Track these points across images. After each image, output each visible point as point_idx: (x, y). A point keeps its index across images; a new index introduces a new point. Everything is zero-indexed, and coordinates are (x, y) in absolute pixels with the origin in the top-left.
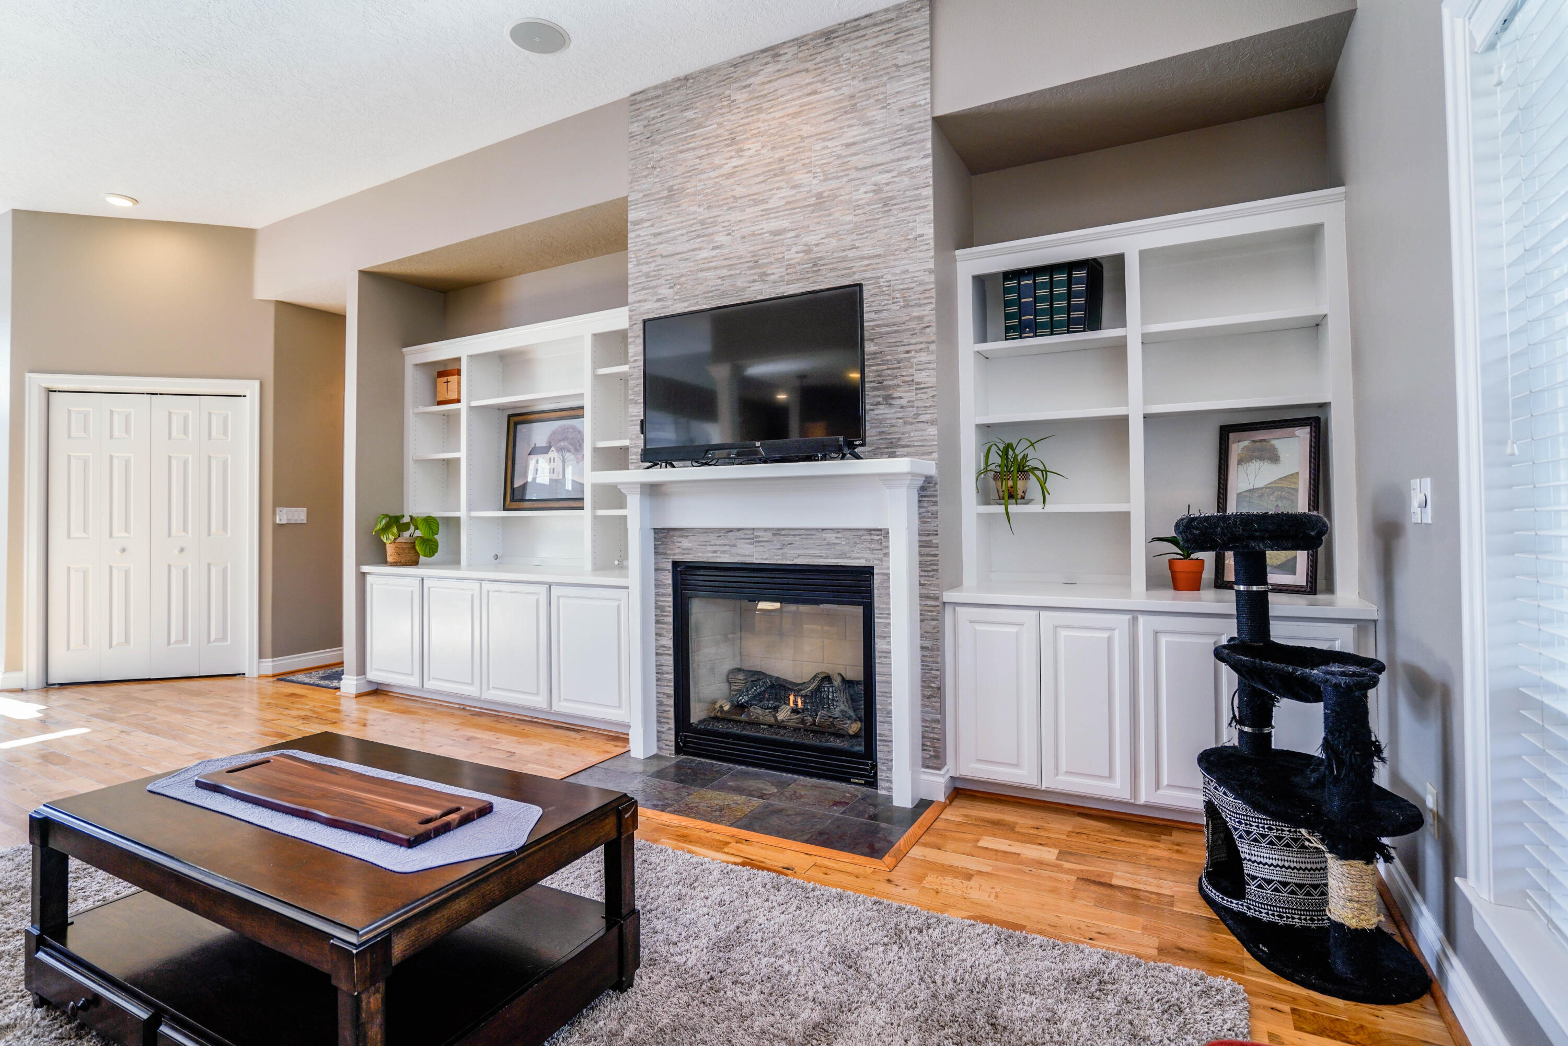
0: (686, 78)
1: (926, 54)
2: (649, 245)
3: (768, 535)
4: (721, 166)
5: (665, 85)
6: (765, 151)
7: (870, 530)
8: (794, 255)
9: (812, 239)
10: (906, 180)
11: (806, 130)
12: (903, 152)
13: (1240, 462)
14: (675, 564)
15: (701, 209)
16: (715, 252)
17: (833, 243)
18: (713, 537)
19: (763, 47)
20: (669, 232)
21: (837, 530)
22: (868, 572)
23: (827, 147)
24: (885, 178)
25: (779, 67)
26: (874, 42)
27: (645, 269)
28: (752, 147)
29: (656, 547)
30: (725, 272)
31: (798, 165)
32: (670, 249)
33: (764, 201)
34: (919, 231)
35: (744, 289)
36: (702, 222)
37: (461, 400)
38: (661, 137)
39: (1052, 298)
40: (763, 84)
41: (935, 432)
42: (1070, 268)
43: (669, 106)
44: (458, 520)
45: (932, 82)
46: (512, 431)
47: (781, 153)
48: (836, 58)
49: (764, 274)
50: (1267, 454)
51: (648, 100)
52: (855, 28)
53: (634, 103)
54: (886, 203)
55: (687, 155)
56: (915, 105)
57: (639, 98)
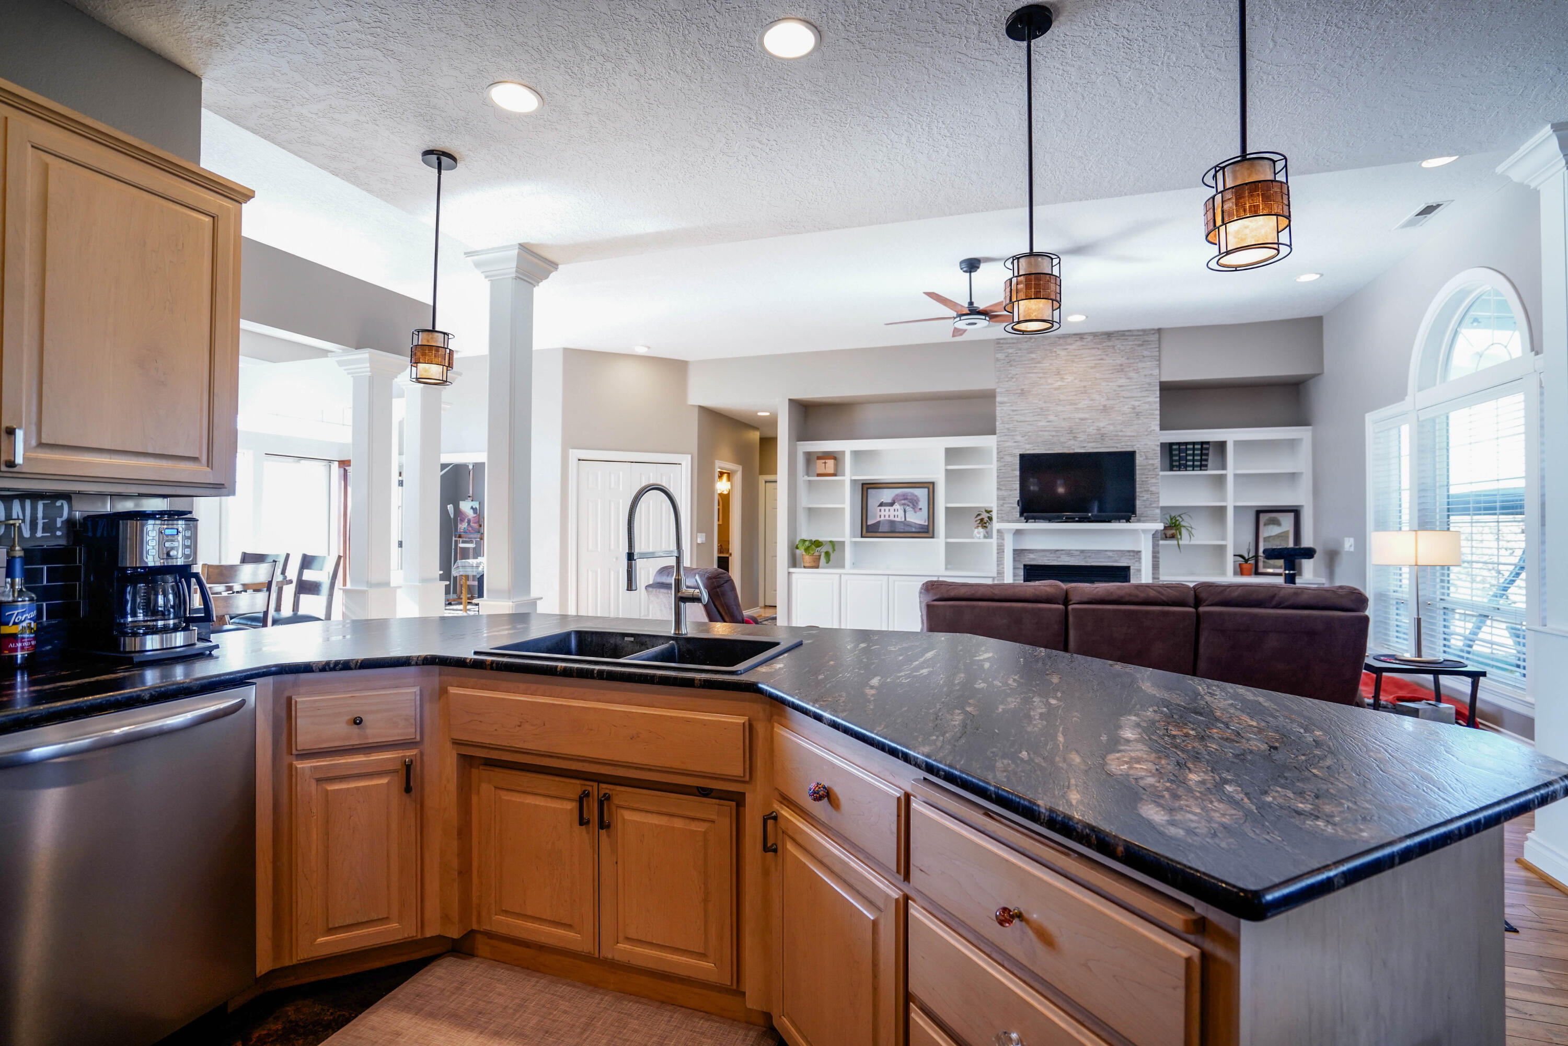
0: (1031, 338)
1: (1157, 354)
2: (1009, 415)
3: (1078, 553)
4: (1052, 384)
5: (1017, 339)
6: (1076, 381)
7: (1129, 551)
8: (1091, 430)
9: (1101, 425)
10: (1147, 406)
11: (1098, 375)
12: (1145, 394)
13: (1265, 525)
14: (1025, 566)
15: (1040, 402)
16: (1048, 424)
17: (1112, 428)
18: (1048, 554)
19: (1075, 334)
20: (1021, 410)
21: (1113, 551)
22: (1128, 568)
23: (1108, 385)
24: (1137, 403)
25: (1083, 345)
26: (1133, 343)
27: (1007, 426)
28: (1069, 378)
29: (1014, 558)
30: (1054, 433)
31: (1094, 390)
32: (1022, 418)
33: (1075, 404)
34: (1153, 428)
35: (1065, 443)
36: (1041, 409)
37: (843, 475)
38: (1015, 363)
39: (1194, 455)
40: (1075, 350)
41: (1158, 511)
42: (1202, 443)
43: (1020, 349)
44: (843, 543)
45: (1159, 366)
46: (865, 493)
47: (1085, 384)
48: (1114, 347)
49: (1075, 437)
50: (1277, 523)
51: (1007, 343)
52: (1122, 335)
53: (998, 343)
54: (1138, 414)
55: (1032, 375)
56: (1152, 375)
57: (1002, 342)
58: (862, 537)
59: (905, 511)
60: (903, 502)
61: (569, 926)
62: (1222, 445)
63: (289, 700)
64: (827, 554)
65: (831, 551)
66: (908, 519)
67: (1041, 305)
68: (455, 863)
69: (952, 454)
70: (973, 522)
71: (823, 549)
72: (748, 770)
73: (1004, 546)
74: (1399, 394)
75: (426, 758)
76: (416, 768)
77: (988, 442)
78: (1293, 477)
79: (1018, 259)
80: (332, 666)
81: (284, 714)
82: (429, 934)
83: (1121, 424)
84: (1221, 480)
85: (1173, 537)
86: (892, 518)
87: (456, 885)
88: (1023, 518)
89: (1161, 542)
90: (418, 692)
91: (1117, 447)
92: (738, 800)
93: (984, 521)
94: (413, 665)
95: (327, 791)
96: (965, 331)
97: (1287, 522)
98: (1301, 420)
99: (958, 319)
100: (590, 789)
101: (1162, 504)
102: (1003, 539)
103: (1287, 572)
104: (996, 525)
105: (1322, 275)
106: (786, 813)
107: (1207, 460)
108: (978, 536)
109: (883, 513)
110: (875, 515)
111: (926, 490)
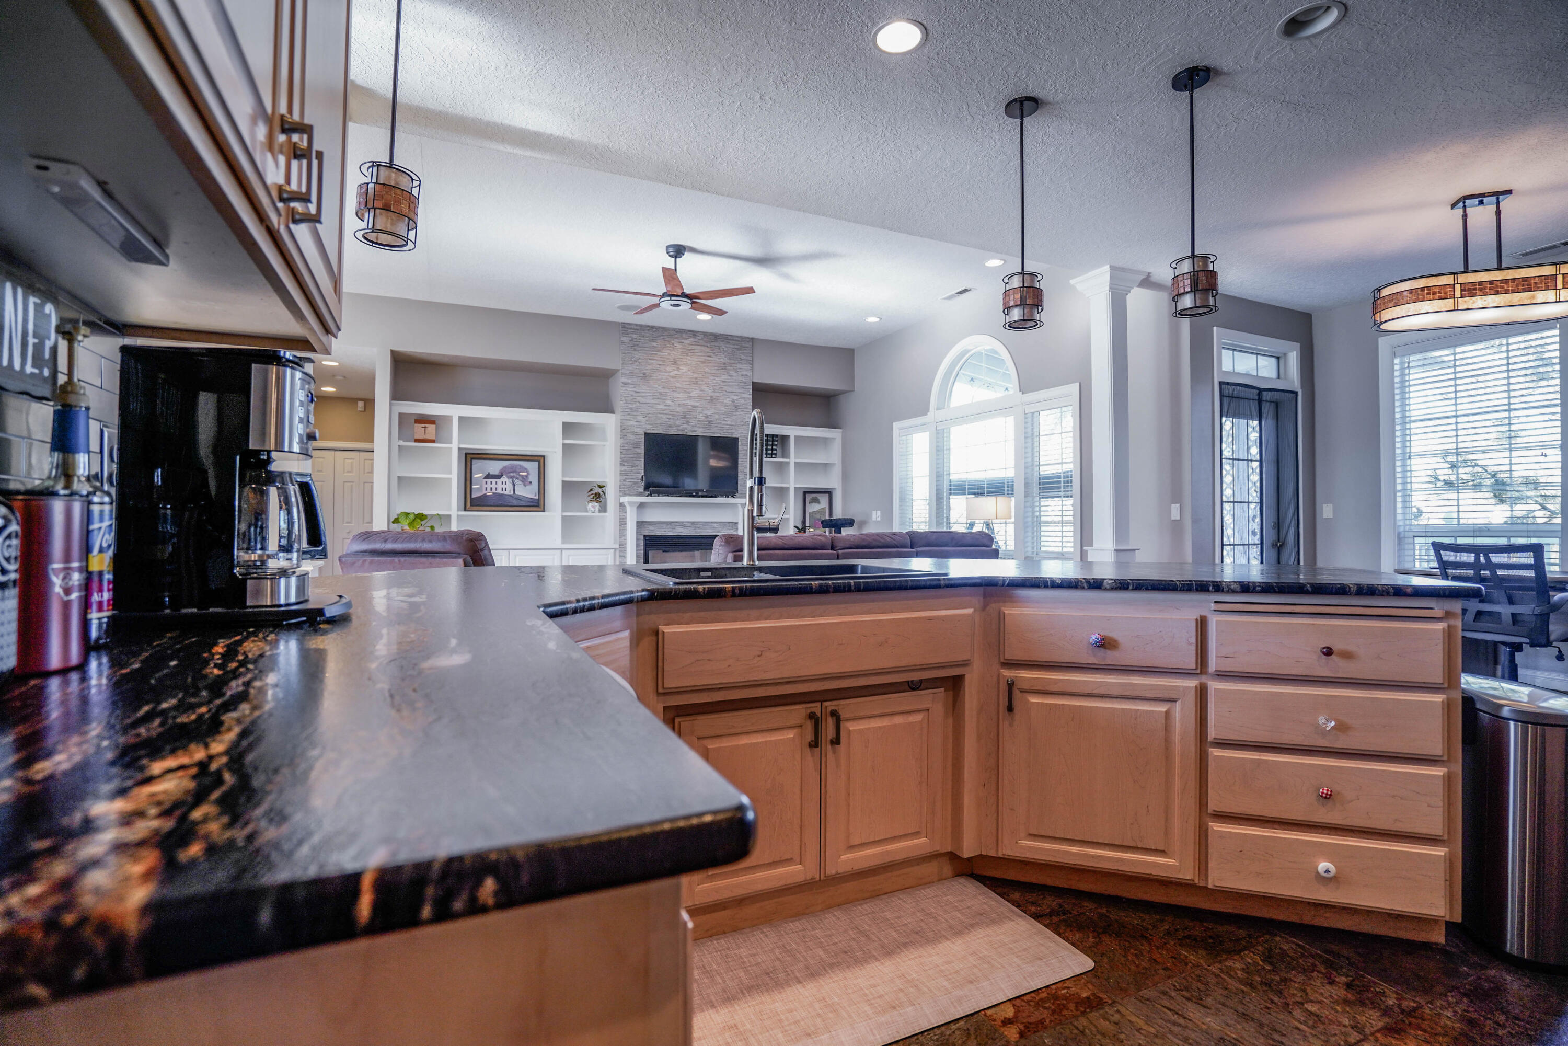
0: (653, 327)
1: (751, 359)
2: (632, 395)
3: (689, 524)
4: (669, 372)
5: (640, 326)
6: (689, 372)
7: (729, 523)
8: (700, 417)
9: (709, 413)
10: (743, 401)
11: (707, 370)
12: (742, 390)
13: (810, 503)
14: (646, 536)
15: (659, 387)
16: (666, 408)
17: (717, 417)
18: (665, 525)
19: (690, 329)
20: (643, 393)
23: (714, 380)
24: (735, 398)
25: (695, 340)
26: (733, 346)
27: (630, 406)
28: (684, 369)
29: (636, 530)
30: (670, 417)
31: (703, 383)
32: (643, 400)
33: (689, 392)
34: (747, 420)
35: (679, 426)
36: (660, 393)
37: (450, 441)
38: (639, 348)
39: (767, 445)
40: (690, 344)
42: (773, 436)
43: (643, 336)
44: (450, 517)
45: (752, 369)
46: (469, 463)
47: (695, 375)
48: (719, 347)
49: (688, 422)
50: (816, 501)
51: (631, 329)
53: (624, 327)
54: (736, 407)
55: (652, 361)
56: (746, 375)
57: (627, 326)
58: (465, 510)
59: (514, 484)
60: (512, 474)
61: (789, 861)
62: (785, 439)
65: (436, 525)
66: (516, 493)
69: (568, 428)
70: (586, 496)
73: (626, 518)
74: (924, 411)
77: (607, 420)
78: (826, 466)
83: (723, 414)
84: (785, 467)
86: (499, 491)
88: (647, 493)
90: (630, 636)
91: (723, 434)
92: (956, 682)
93: (598, 495)
97: (824, 500)
98: (832, 424)
102: (624, 512)
104: (613, 499)
106: (1032, 675)
107: (776, 450)
108: (592, 509)
109: (489, 486)
110: (481, 487)
111: (537, 463)
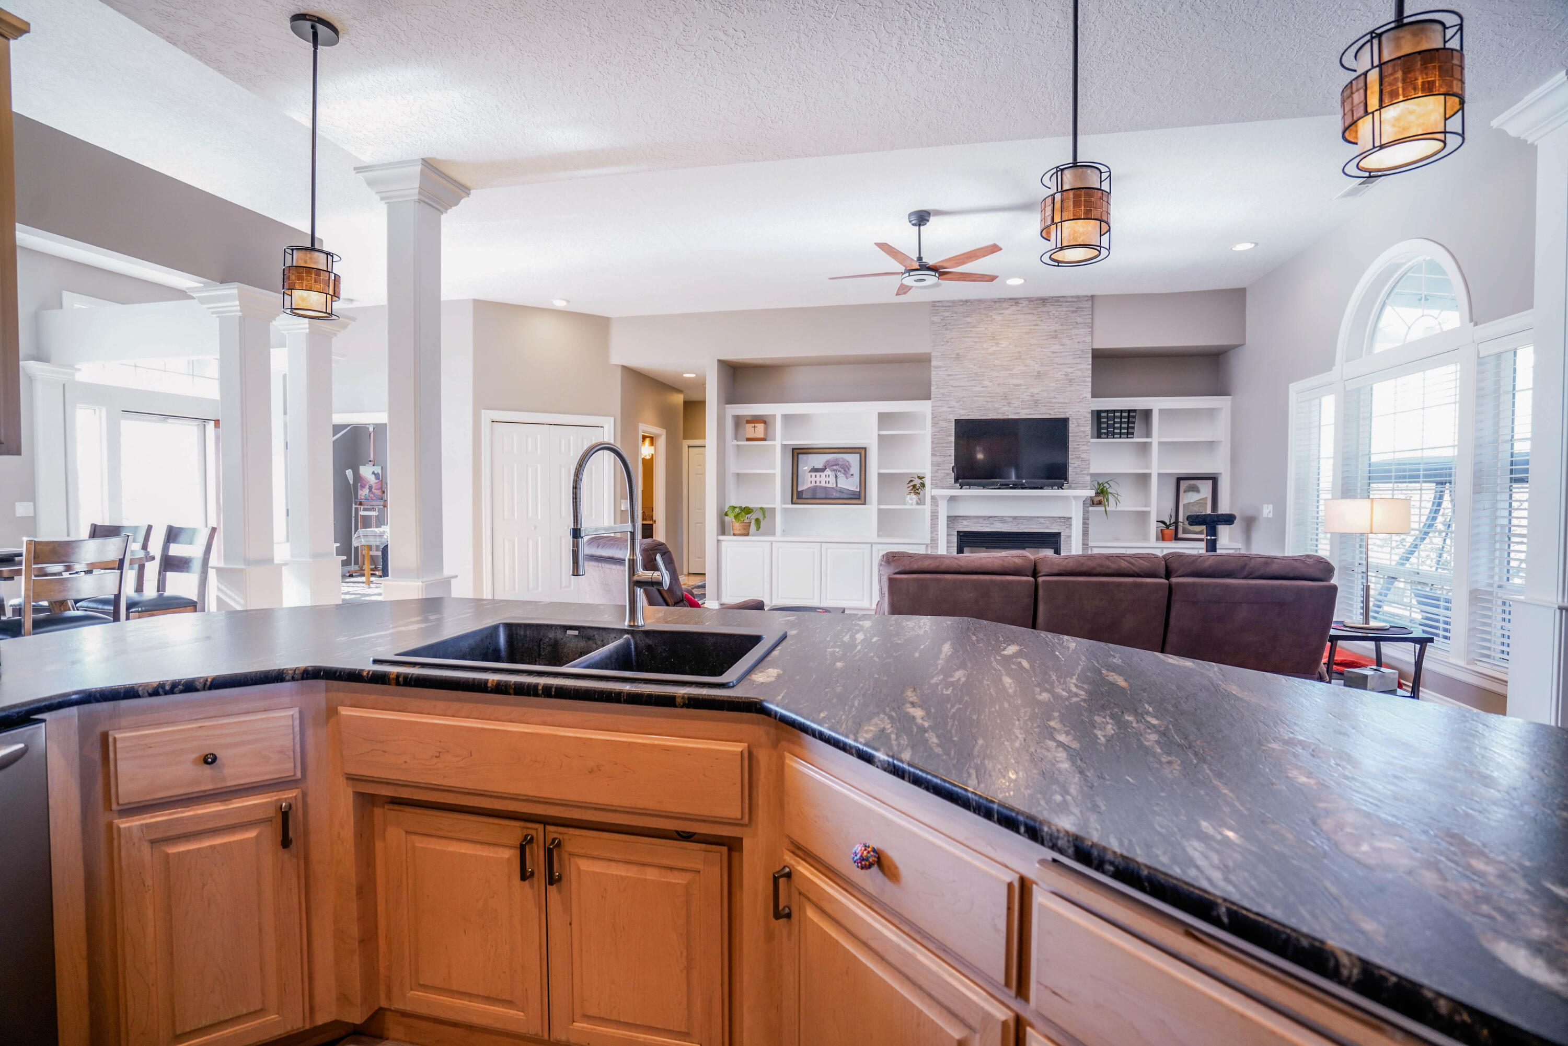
0: (966, 301)
1: (1090, 321)
2: (944, 379)
3: (1011, 519)
4: (987, 349)
5: (953, 302)
6: (1011, 346)
7: (1060, 518)
8: (1025, 396)
9: (1035, 391)
10: (1079, 373)
11: (1032, 341)
12: (1078, 360)
13: (1185, 492)
14: (959, 532)
15: (975, 368)
16: (983, 389)
17: (1045, 394)
18: (981, 520)
19: (1011, 297)
20: (956, 375)
21: (1045, 517)
22: (1058, 535)
23: (1042, 351)
24: (1070, 370)
25: (1019, 308)
26: (1066, 309)
27: (942, 391)
28: (1004, 343)
29: (948, 524)
30: (989, 399)
31: (1028, 356)
32: (957, 384)
33: (1010, 370)
34: (1084, 395)
35: (999, 408)
36: (976, 374)
37: (774, 439)
38: (951, 327)
39: (1121, 423)
40: (1010, 314)
41: (1088, 478)
42: (1129, 411)
43: (956, 313)
44: (774, 510)
45: (1092, 333)
46: (795, 458)
47: (1019, 349)
48: (1048, 312)
49: (1009, 403)
50: (1195, 489)
51: (942, 307)
52: (1057, 301)
53: (934, 306)
54: (1070, 381)
55: (967, 339)
56: (1084, 342)
57: (937, 304)
58: (792, 503)
59: (836, 477)
60: (835, 467)
61: (509, 1003)
62: (1147, 414)
63: (105, 737)
64: (757, 521)
65: (761, 518)
66: (839, 485)
67: (1090, 228)
68: (354, 930)
69: (884, 419)
70: (905, 488)
71: (753, 516)
72: (747, 811)
73: (938, 512)
74: (1327, 364)
75: (310, 800)
76: (297, 817)
77: (923, 408)
78: (1211, 445)
79: (1062, 170)
80: (167, 688)
81: (97, 756)
82: (321, 1019)
83: (1054, 391)
84: (1145, 448)
85: (1100, 503)
86: (823, 484)
87: (356, 958)
88: (958, 485)
89: (1091, 509)
90: (297, 715)
91: (1050, 414)
92: (733, 846)
93: (917, 487)
94: (289, 681)
95: (167, 855)
96: (910, 288)
97: (1206, 488)
98: (1220, 389)
99: (907, 274)
100: (534, 833)
101: (1092, 471)
102: (937, 506)
103: (1209, 538)
104: (929, 491)
105: (1257, 244)
106: (804, 869)
107: (1133, 428)
108: (910, 502)
109: (813, 479)
110: (808, 481)
111: (858, 455)
